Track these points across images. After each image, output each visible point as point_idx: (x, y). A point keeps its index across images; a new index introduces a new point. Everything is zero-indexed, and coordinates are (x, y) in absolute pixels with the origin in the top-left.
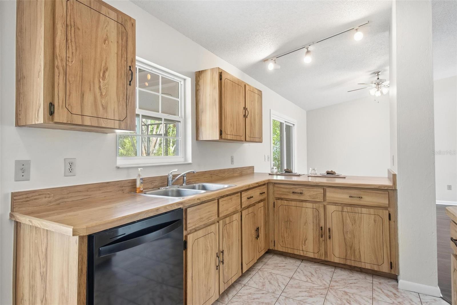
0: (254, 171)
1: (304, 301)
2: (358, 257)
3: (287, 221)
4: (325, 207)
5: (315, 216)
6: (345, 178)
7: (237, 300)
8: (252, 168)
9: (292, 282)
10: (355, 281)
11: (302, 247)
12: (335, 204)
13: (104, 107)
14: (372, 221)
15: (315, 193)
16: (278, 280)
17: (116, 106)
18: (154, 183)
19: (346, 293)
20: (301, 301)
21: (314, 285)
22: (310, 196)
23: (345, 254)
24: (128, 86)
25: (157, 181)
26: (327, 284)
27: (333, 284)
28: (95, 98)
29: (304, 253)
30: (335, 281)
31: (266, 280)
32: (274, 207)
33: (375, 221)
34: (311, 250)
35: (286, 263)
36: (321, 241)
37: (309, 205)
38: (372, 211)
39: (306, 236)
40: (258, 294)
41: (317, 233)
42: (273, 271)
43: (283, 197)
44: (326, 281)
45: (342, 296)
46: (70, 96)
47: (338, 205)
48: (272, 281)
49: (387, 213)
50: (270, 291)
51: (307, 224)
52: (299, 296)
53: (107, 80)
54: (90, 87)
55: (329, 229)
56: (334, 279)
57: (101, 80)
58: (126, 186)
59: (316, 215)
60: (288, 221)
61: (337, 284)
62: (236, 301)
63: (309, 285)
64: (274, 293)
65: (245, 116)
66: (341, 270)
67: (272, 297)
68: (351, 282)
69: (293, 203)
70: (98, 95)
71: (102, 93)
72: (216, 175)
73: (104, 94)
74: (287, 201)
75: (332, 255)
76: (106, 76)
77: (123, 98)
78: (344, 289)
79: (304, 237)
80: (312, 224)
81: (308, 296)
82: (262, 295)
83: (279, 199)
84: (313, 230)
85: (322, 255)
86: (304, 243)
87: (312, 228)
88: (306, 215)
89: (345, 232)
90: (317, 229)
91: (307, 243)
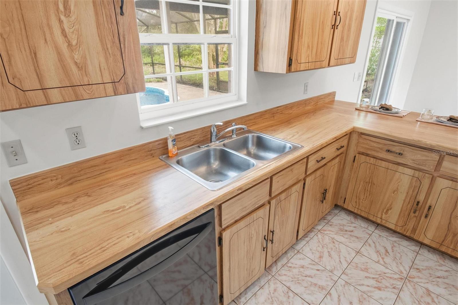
0: (334, 98)
1: (369, 294)
3: (368, 181)
4: (433, 180)
5: (413, 186)
7: (286, 273)
8: (333, 94)
9: (358, 260)
10: (446, 274)
11: (382, 215)
12: (452, 179)
13: (80, 66)
15: (424, 158)
16: (341, 252)
17: (103, 60)
18: (194, 138)
19: (428, 292)
20: (364, 292)
21: (386, 271)
22: (413, 160)
23: (443, 239)
24: (119, 17)
25: (197, 136)
26: (404, 272)
27: (413, 273)
28: (59, 54)
29: (381, 221)
30: (417, 269)
31: (325, 249)
32: (354, 162)
34: (394, 221)
35: (355, 227)
36: (412, 216)
37: (409, 171)
39: (391, 205)
40: (312, 269)
41: (409, 206)
42: (336, 237)
43: (369, 152)
44: (403, 267)
45: (422, 297)
46: (10, 61)
47: (455, 181)
48: (333, 253)
50: (328, 268)
51: (397, 193)
52: (363, 285)
53: (76, 13)
54: (45, 35)
55: (430, 208)
56: (416, 264)
57: (63, 18)
58: (156, 148)
59: (415, 186)
60: (369, 183)
61: (419, 274)
62: (285, 275)
63: (380, 268)
64: (331, 272)
65: (334, 27)
66: (429, 251)
67: (329, 279)
68: (439, 274)
69: (384, 164)
70: (64, 47)
71: (69, 41)
72: (281, 113)
73: (74, 43)
74: (375, 159)
75: (423, 234)
76: (72, 8)
77: (114, 42)
78: (426, 285)
79: (388, 205)
80: (405, 194)
81: (375, 288)
82: (318, 272)
83: (363, 154)
84: (404, 201)
85: (408, 231)
86: (386, 212)
87: (403, 199)
88: (399, 182)
89: (453, 216)
90: (411, 202)
91: (389, 213)
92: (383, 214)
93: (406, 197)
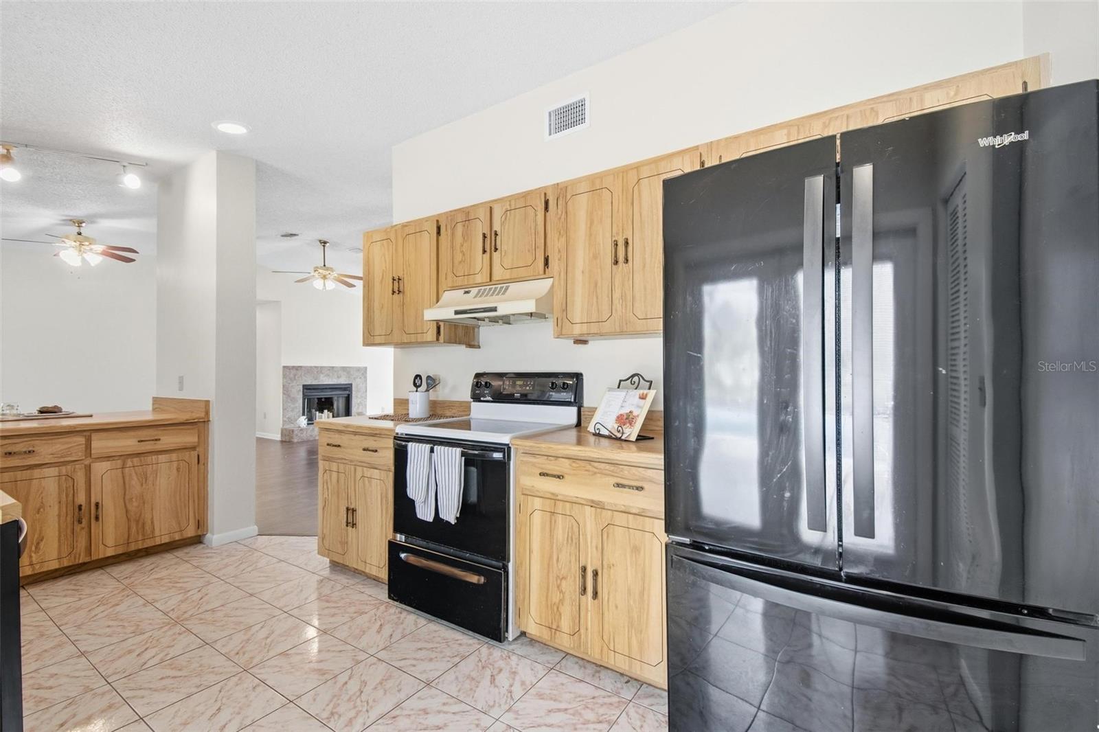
1: (114, 613)
2: (149, 532)
4: (88, 469)
5: (65, 489)
6: (91, 416)
11: (31, 557)
12: (109, 458)
14: (175, 471)
15: (66, 446)
19: (159, 579)
20: (107, 616)
21: (101, 596)
22: (52, 454)
23: (126, 536)
26: (118, 586)
27: (127, 581)
30: (126, 578)
33: (178, 469)
34: (55, 555)
36: (79, 529)
37: (53, 471)
38: (174, 456)
39: (40, 533)
41: (69, 519)
44: (111, 585)
45: (158, 583)
47: (114, 460)
49: (194, 454)
51: (44, 510)
52: (96, 615)
55: (97, 505)
56: (119, 577)
59: (67, 487)
75: (101, 546)
79: (36, 537)
80: (56, 506)
84: (59, 516)
85: (80, 555)
86: (36, 548)
87: (57, 513)
88: (42, 493)
89: (127, 501)
90: (69, 512)
91: (42, 547)
92: (33, 554)
93: (60, 508)
